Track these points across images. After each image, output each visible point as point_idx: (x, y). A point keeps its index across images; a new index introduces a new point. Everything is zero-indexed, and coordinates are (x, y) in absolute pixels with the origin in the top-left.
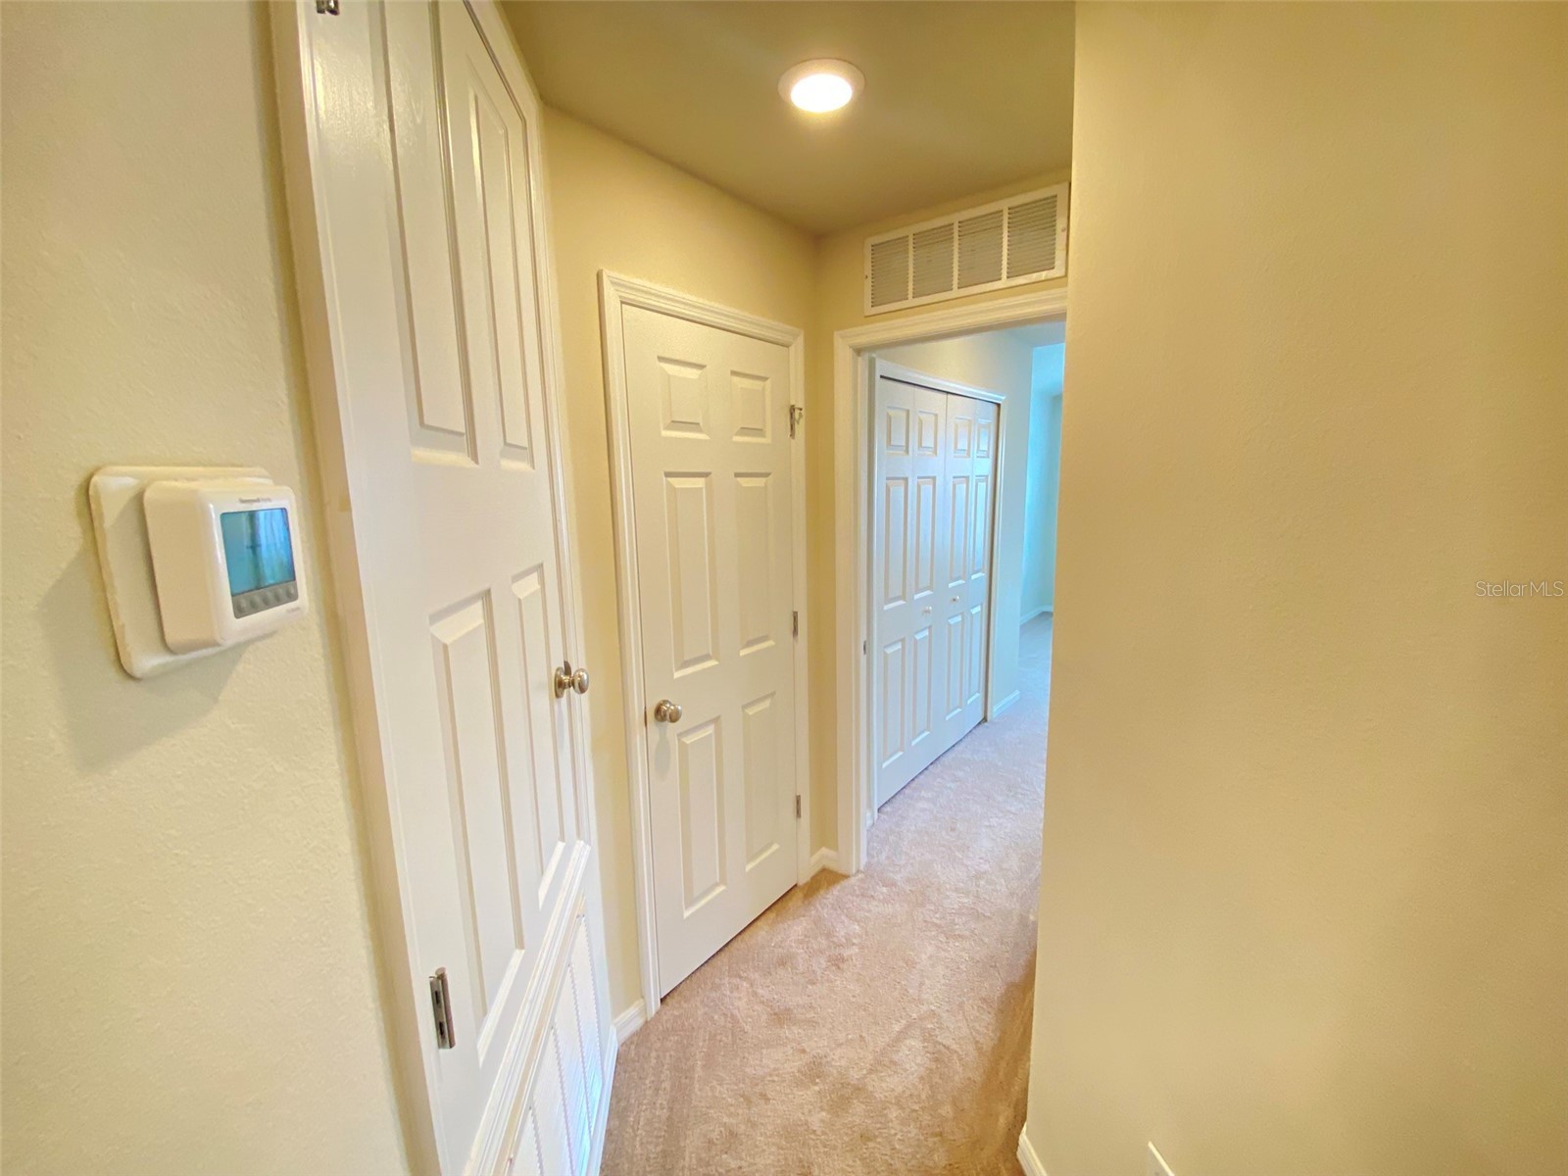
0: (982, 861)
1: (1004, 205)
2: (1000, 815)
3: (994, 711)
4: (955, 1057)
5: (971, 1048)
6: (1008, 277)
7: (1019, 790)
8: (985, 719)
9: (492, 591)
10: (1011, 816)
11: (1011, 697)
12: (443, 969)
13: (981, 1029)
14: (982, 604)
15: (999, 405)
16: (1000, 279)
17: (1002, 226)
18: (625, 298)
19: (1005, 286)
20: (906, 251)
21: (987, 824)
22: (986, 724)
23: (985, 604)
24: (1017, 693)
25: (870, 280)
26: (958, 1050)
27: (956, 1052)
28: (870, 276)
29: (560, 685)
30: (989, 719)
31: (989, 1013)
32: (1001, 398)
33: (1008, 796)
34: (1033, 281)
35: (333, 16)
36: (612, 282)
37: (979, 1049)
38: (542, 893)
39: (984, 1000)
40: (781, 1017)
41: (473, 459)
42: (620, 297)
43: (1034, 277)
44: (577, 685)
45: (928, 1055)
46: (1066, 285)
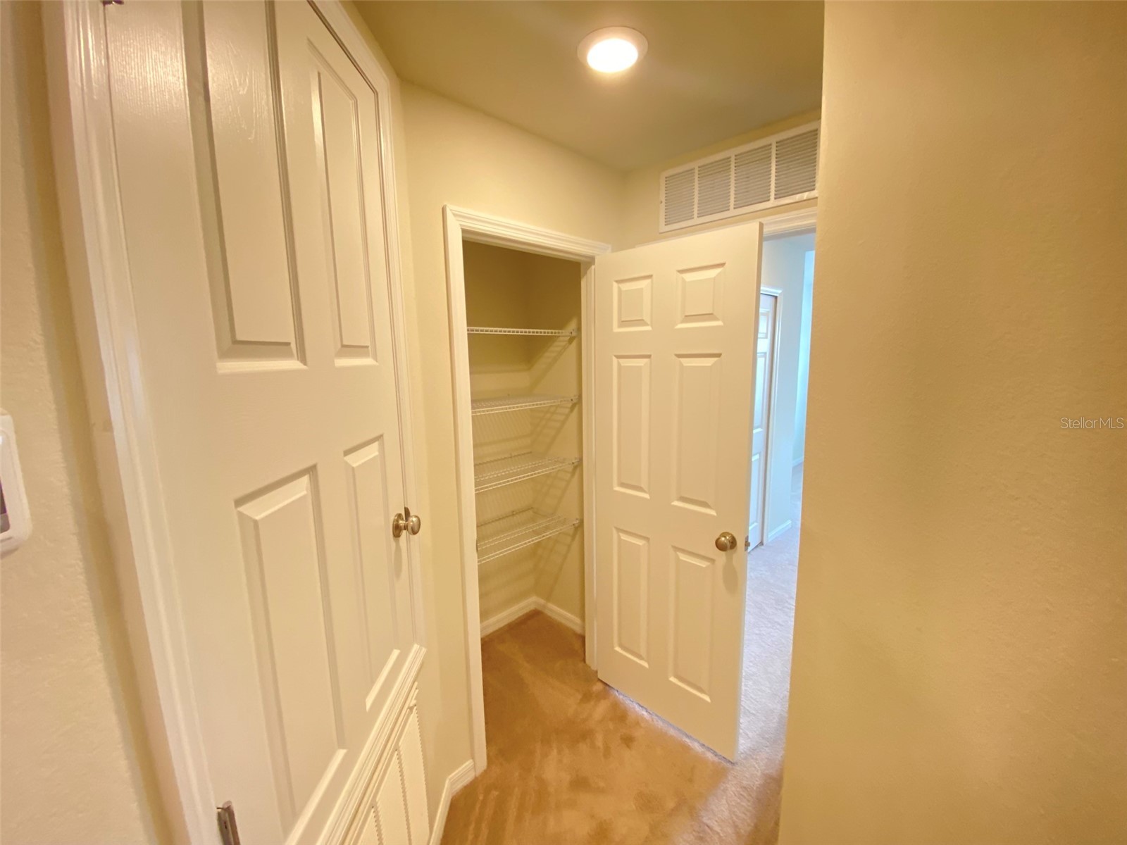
0: (751, 664)
1: (773, 140)
2: (769, 625)
3: (770, 536)
4: (716, 838)
5: (730, 830)
6: (775, 199)
7: (786, 605)
8: (761, 543)
9: (319, 467)
10: (778, 627)
11: (784, 525)
12: (229, 802)
13: (740, 815)
14: (760, 453)
15: (776, 297)
16: (769, 200)
17: (770, 156)
18: (464, 226)
19: (773, 206)
20: (693, 181)
21: (757, 632)
22: (762, 547)
23: (763, 454)
24: (789, 522)
25: (663, 204)
26: (719, 831)
27: (718, 833)
28: (664, 201)
29: (397, 530)
30: (765, 542)
31: (748, 801)
32: (777, 292)
33: (776, 609)
34: (797, 200)
35: (119, 5)
36: (455, 215)
37: (738, 834)
38: (369, 702)
39: (745, 788)
40: (580, 783)
41: (301, 362)
42: (461, 225)
43: (798, 197)
44: (409, 528)
45: (694, 833)
46: (816, 205)
